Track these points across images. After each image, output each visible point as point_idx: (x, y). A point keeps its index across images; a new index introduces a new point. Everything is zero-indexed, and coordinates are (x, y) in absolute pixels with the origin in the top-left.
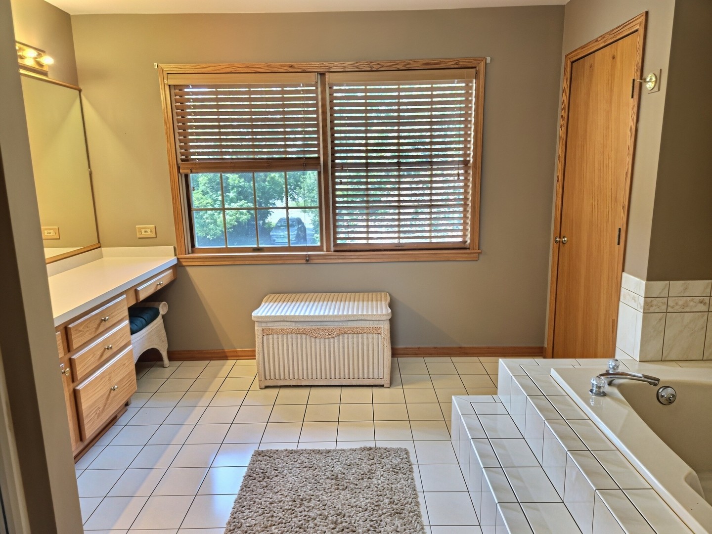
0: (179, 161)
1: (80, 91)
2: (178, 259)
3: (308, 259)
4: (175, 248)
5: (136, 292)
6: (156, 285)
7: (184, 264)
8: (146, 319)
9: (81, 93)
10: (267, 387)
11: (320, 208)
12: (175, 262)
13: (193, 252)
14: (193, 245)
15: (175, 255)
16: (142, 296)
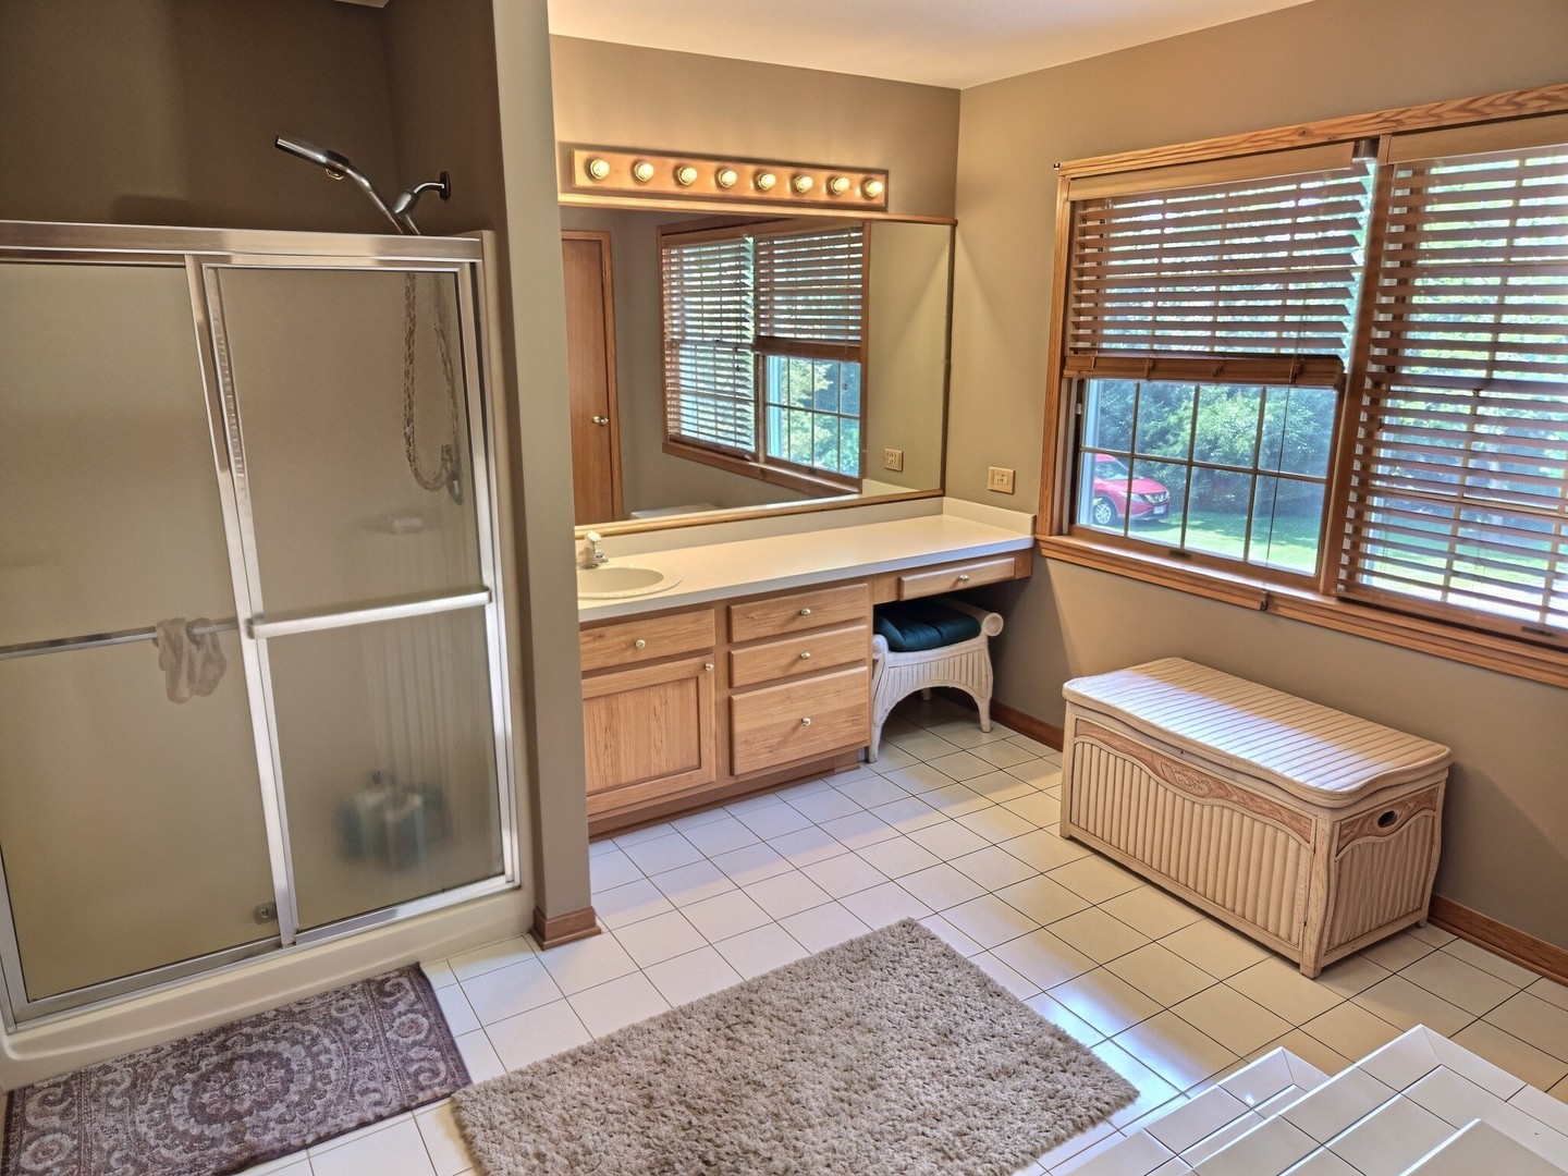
0: (1069, 353)
1: (954, 225)
2: (1036, 541)
3: (1268, 603)
4: (1035, 518)
5: (900, 583)
6: (954, 579)
7: (1045, 552)
8: (944, 634)
9: (957, 229)
10: (1071, 838)
11: (1329, 482)
12: (1027, 545)
13: (1070, 534)
14: (1072, 520)
15: (1034, 532)
16: (910, 593)
